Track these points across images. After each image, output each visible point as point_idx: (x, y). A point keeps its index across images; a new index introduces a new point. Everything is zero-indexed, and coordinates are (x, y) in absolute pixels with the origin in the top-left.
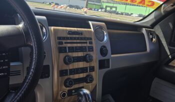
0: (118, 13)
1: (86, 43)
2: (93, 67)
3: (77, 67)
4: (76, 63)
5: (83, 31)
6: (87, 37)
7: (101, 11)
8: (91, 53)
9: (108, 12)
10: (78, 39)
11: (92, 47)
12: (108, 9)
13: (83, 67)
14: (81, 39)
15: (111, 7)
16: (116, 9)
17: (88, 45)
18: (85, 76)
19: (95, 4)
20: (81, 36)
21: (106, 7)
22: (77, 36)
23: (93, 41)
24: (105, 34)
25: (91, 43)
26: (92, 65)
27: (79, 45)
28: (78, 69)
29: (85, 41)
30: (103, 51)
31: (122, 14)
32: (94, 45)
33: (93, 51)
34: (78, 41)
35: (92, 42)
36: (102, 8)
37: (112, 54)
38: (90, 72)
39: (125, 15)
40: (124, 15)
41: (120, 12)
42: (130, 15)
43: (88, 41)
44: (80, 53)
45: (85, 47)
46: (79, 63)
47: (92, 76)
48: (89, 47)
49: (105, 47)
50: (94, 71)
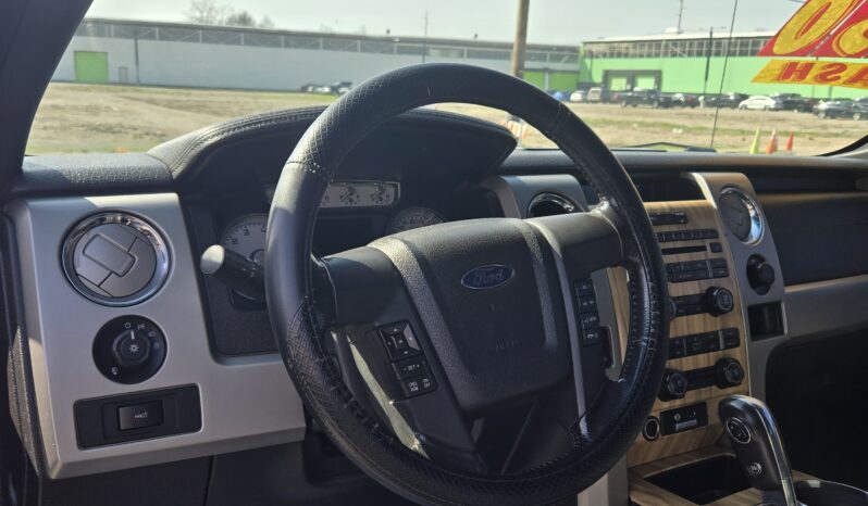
0: (668, 103)
1: (703, 248)
2: (735, 331)
3: (686, 333)
4: (684, 318)
5: (686, 209)
6: (702, 227)
7: (585, 101)
8: (723, 283)
9: (619, 100)
10: (678, 236)
11: (724, 261)
12: (618, 85)
13: (702, 331)
14: (688, 236)
15: (632, 77)
16: (659, 82)
17: (710, 255)
18: (712, 364)
19: (551, 72)
20: (683, 228)
21: (608, 75)
22: (674, 228)
23: (723, 240)
24: (752, 213)
25: (716, 248)
26: (732, 325)
27: (684, 257)
28: (690, 338)
29: (697, 243)
30: (757, 275)
31: (691, 102)
32: (727, 254)
33: (726, 275)
34: (679, 244)
35: (719, 245)
36: (585, 86)
37: (787, 284)
38: (727, 347)
39: (709, 104)
40: (701, 110)
41: (679, 96)
42: (734, 104)
43: (707, 243)
44: (689, 283)
45: (703, 262)
46: (690, 317)
47: (737, 361)
48: (712, 261)
49: (759, 258)
50: (738, 345)
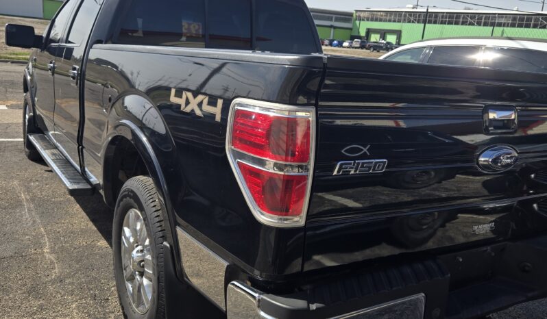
7: (350, 46)
9: (370, 48)
15: (383, 34)
16: (399, 38)
19: (335, 28)
21: (369, 32)
36: (353, 38)
